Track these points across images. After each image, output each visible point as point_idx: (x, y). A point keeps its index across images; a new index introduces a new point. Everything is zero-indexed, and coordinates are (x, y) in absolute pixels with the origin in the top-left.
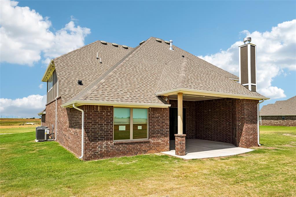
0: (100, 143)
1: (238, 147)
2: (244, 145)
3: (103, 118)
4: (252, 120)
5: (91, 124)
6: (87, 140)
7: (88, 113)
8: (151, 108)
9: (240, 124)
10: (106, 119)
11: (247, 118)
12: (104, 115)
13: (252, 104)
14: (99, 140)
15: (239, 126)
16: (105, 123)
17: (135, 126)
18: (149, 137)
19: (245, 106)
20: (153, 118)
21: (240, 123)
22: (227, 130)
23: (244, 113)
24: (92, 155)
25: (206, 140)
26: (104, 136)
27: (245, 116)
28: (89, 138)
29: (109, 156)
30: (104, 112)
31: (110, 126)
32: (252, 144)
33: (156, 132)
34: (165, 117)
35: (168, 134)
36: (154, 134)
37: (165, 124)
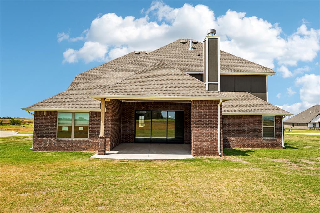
0: (45, 139)
3: (48, 120)
4: (208, 125)
5: (39, 125)
6: (35, 136)
7: (37, 117)
8: (91, 112)
10: (51, 121)
12: (49, 118)
13: (209, 105)
14: (44, 136)
16: (50, 124)
17: (77, 127)
18: (89, 137)
19: (194, 108)
20: (93, 120)
24: (39, 147)
26: (48, 134)
27: (194, 119)
28: (36, 135)
29: (52, 150)
30: (49, 116)
31: (53, 127)
32: (208, 152)
33: (96, 133)
34: (107, 120)
35: (109, 136)
36: (94, 134)
37: (106, 126)
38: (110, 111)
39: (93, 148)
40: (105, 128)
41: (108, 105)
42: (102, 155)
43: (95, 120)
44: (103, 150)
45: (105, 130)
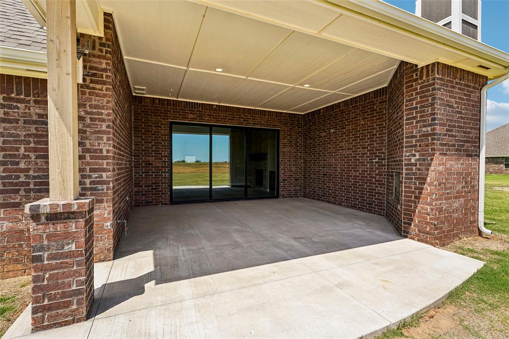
1: (406, 237)
2: (428, 233)
4: (463, 146)
9: (417, 157)
11: (445, 135)
13: (465, 85)
15: (412, 165)
19: (439, 89)
21: (417, 154)
22: (374, 180)
23: (434, 114)
25: (324, 201)
27: (437, 127)
32: (460, 229)
33: (28, 184)
34: (88, 121)
35: (106, 194)
36: (17, 191)
37: (88, 151)
38: (104, 83)
39: (17, 261)
40: (81, 157)
41: (97, 52)
42: (67, 323)
43: (17, 121)
44: (78, 293)
45: (81, 170)
